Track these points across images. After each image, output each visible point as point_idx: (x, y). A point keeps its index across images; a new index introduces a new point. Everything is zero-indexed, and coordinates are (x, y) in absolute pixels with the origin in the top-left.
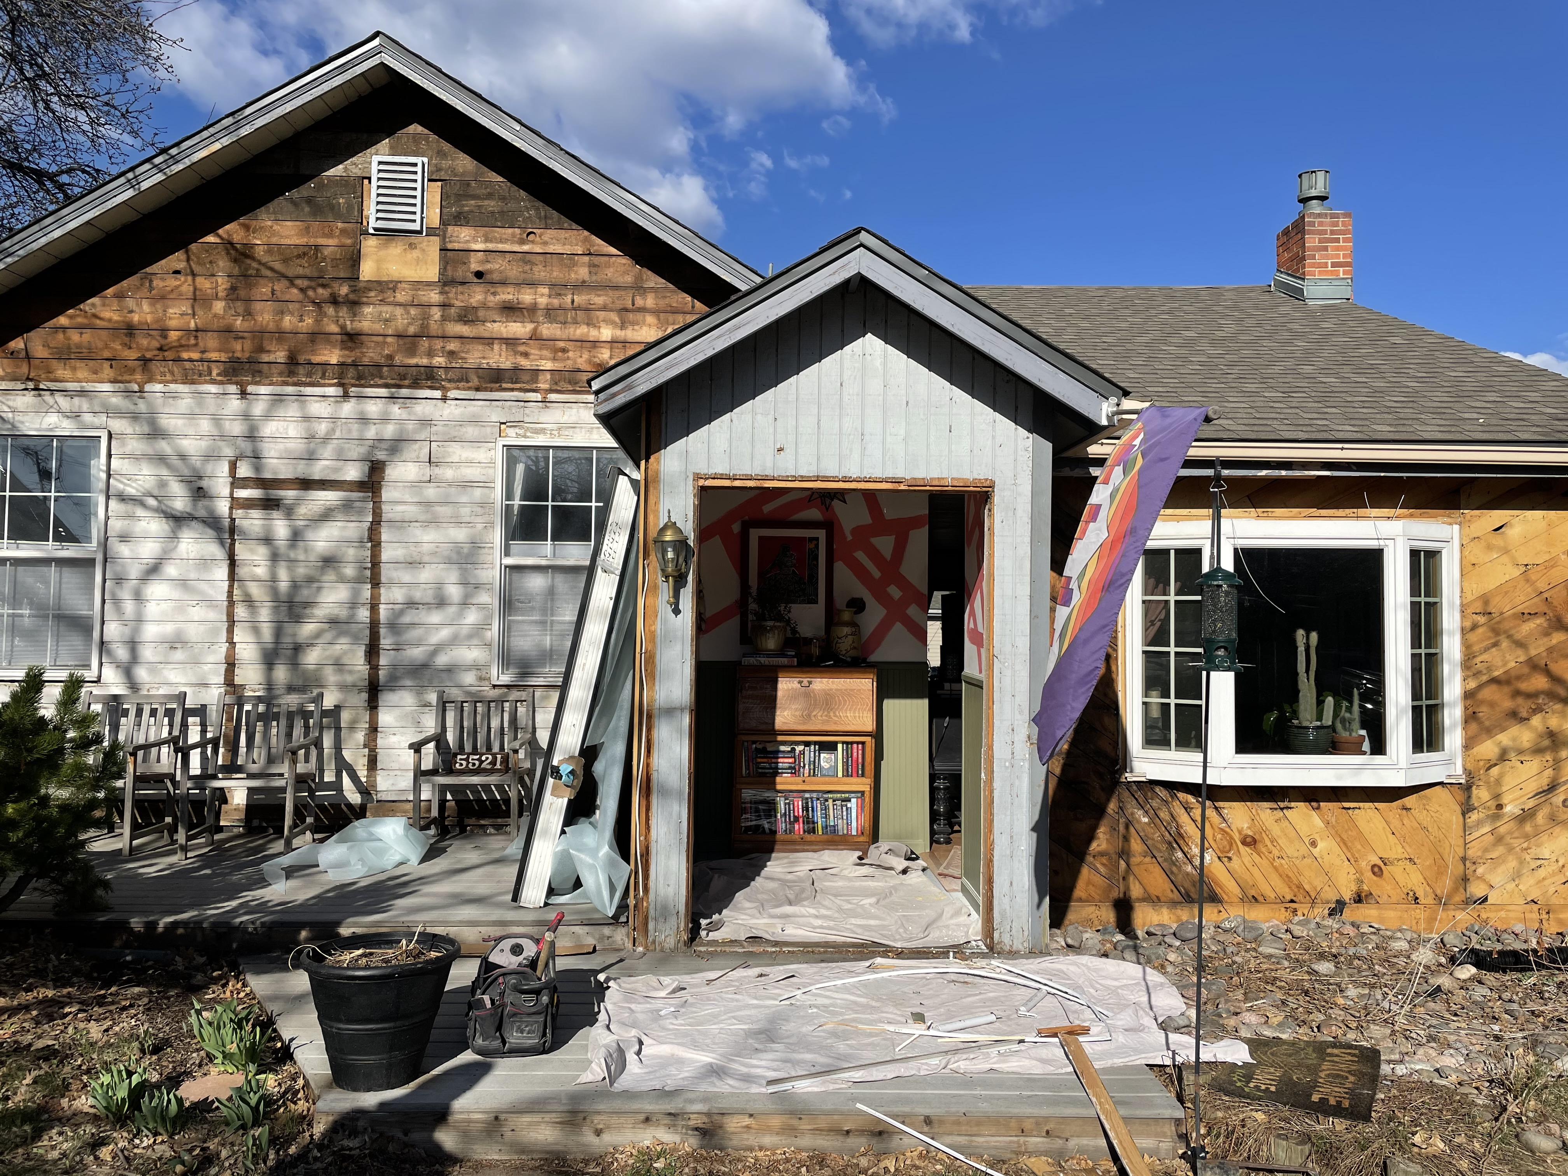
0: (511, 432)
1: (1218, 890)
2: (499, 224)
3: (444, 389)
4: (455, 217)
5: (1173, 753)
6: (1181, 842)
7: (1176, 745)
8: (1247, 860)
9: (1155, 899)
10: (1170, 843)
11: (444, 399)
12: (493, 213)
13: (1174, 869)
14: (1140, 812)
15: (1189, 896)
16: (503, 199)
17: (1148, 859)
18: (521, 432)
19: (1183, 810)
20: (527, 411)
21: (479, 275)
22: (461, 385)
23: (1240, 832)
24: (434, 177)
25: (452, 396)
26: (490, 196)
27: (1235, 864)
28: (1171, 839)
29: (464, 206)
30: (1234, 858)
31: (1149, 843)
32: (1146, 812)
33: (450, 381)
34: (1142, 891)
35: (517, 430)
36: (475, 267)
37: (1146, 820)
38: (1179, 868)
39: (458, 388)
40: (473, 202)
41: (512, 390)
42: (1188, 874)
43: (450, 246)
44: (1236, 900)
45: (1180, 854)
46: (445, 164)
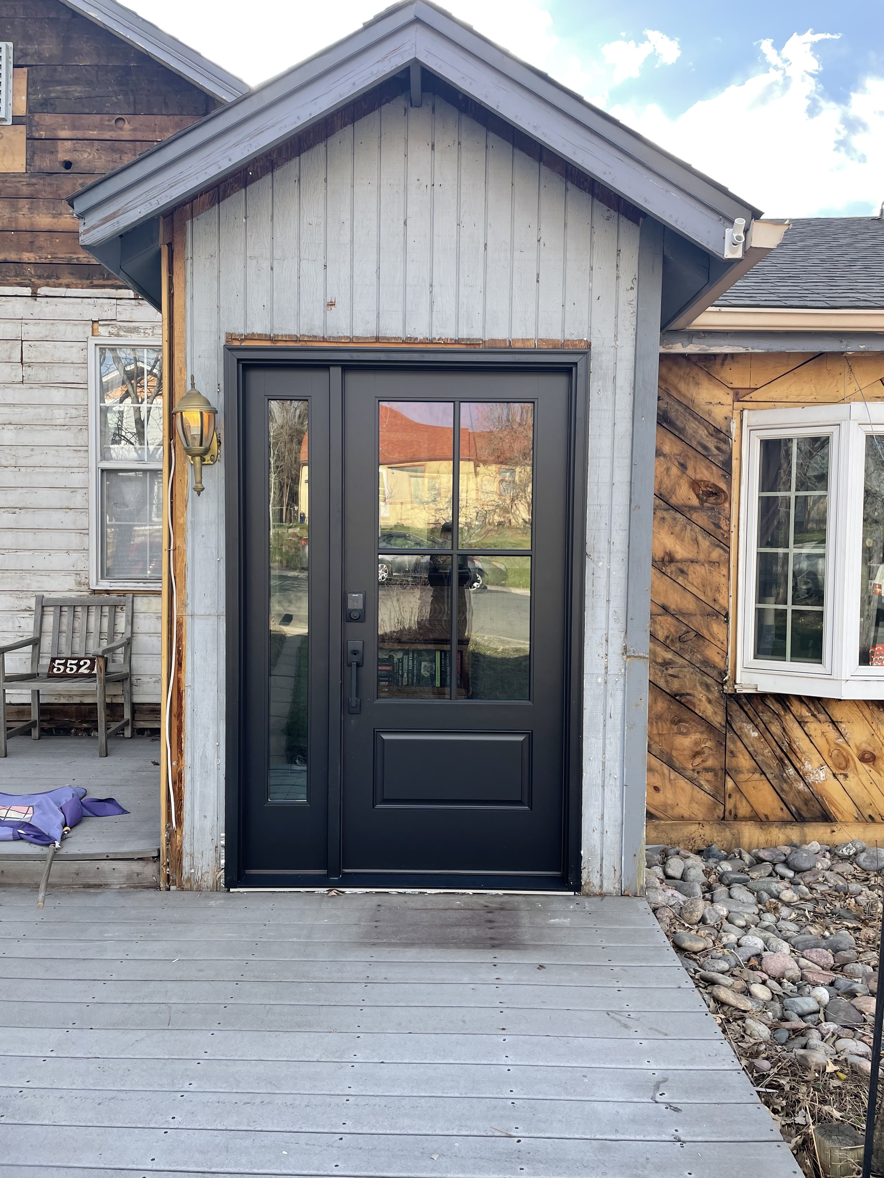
0: (103, 331)
1: (832, 809)
2: (87, 111)
3: (35, 287)
4: (41, 105)
5: (787, 665)
6: (793, 757)
7: (792, 655)
8: (865, 778)
9: (764, 819)
10: (781, 760)
11: (34, 296)
12: (80, 98)
13: (785, 786)
14: (750, 726)
15: (800, 815)
16: (89, 83)
17: (757, 776)
18: (114, 331)
19: (796, 725)
20: (119, 308)
21: (68, 165)
22: (51, 281)
23: (858, 748)
24: (20, 63)
25: (42, 293)
26: (76, 81)
27: (852, 783)
28: (782, 755)
29: (50, 92)
30: (851, 775)
31: (759, 758)
32: (756, 726)
33: (39, 277)
34: (749, 809)
35: (110, 329)
36: (63, 156)
37: (756, 734)
38: (791, 786)
39: (48, 285)
40: (59, 88)
41: (103, 287)
42: (799, 792)
43: (36, 135)
44: (852, 819)
45: (791, 771)
46: (32, 48)
